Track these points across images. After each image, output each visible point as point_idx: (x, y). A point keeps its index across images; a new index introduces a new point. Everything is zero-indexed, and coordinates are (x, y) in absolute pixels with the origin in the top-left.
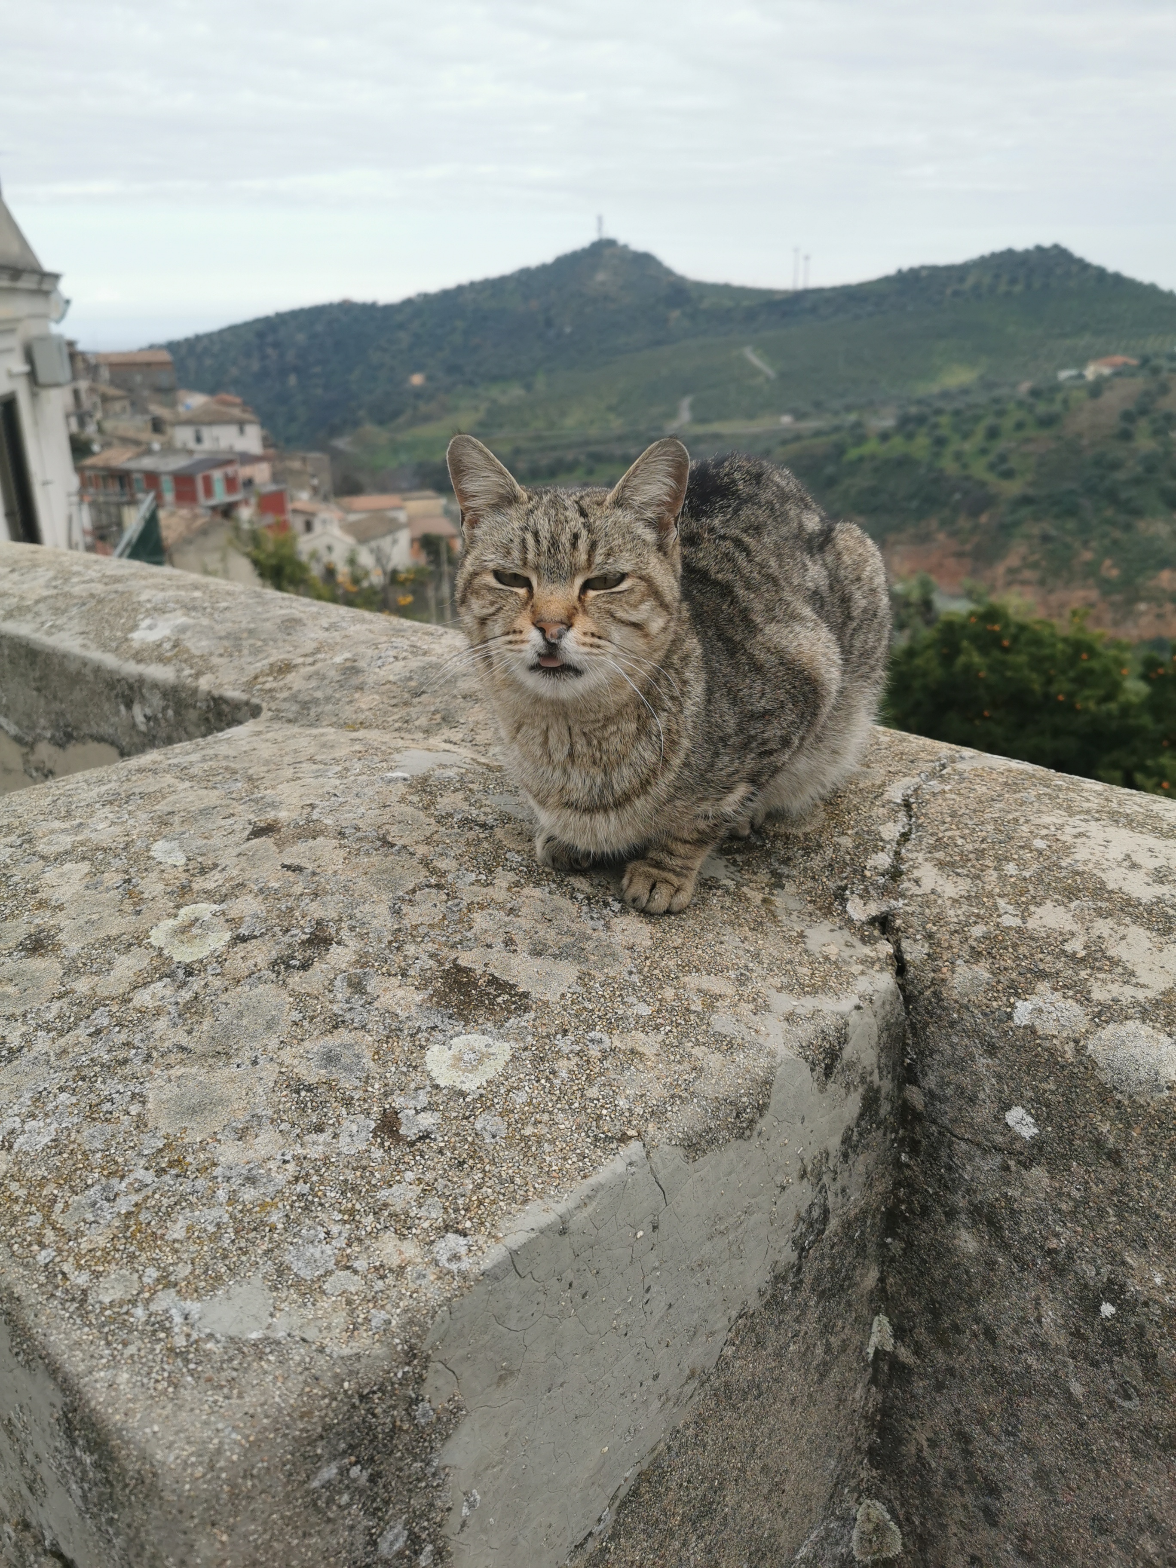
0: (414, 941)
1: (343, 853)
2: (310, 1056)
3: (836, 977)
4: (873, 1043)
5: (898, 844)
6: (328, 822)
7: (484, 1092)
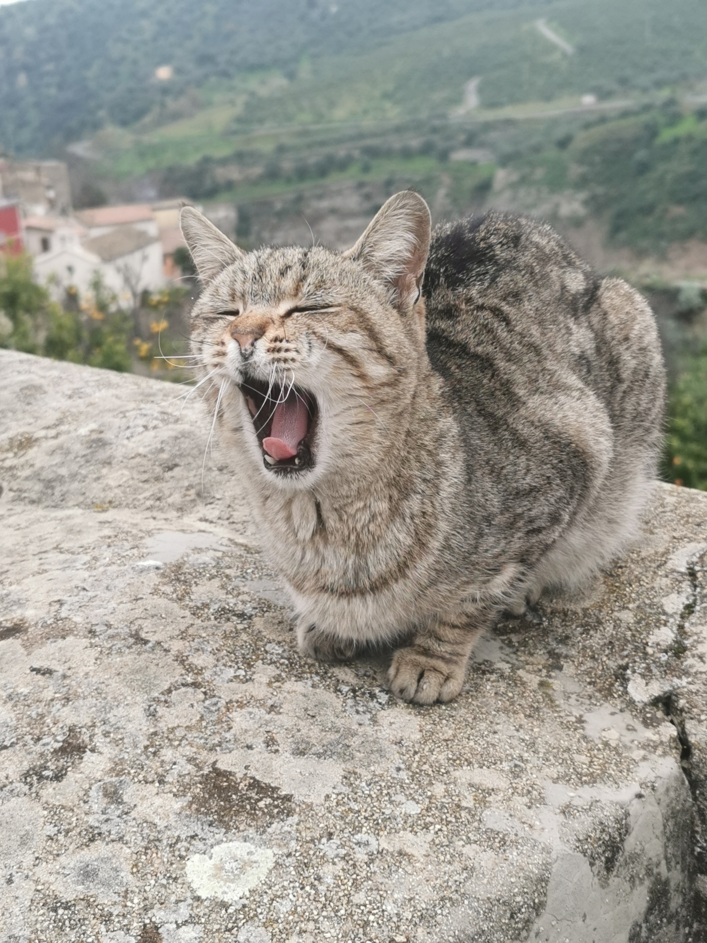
0: (171, 745)
1: (94, 653)
2: (67, 872)
3: (616, 764)
4: (658, 832)
5: (682, 617)
6: (78, 619)
7: (246, 902)
